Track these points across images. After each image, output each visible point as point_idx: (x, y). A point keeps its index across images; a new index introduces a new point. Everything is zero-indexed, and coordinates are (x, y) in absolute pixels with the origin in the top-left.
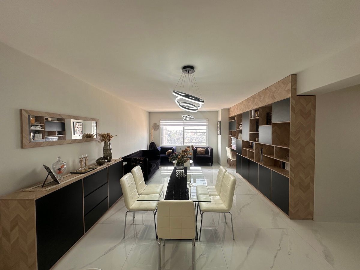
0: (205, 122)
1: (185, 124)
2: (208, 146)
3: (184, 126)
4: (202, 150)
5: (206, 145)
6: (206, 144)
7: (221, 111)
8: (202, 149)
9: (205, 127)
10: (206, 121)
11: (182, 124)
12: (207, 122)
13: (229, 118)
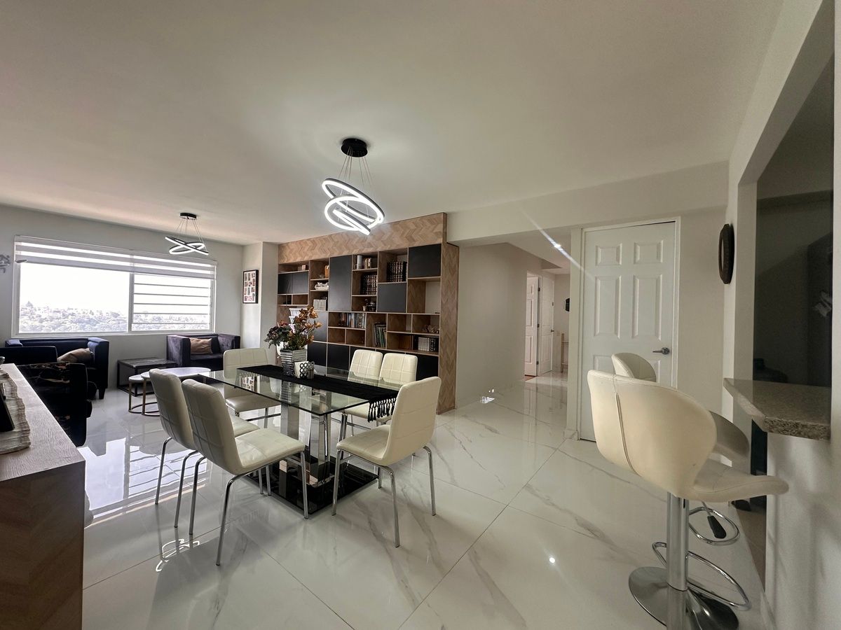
0: (206, 268)
1: (137, 265)
2: (214, 332)
3: (133, 271)
4: (203, 344)
5: (209, 331)
6: (208, 329)
7: (262, 245)
8: (202, 341)
9: (207, 283)
10: (209, 266)
11: (128, 264)
12: (212, 269)
13: (280, 265)
